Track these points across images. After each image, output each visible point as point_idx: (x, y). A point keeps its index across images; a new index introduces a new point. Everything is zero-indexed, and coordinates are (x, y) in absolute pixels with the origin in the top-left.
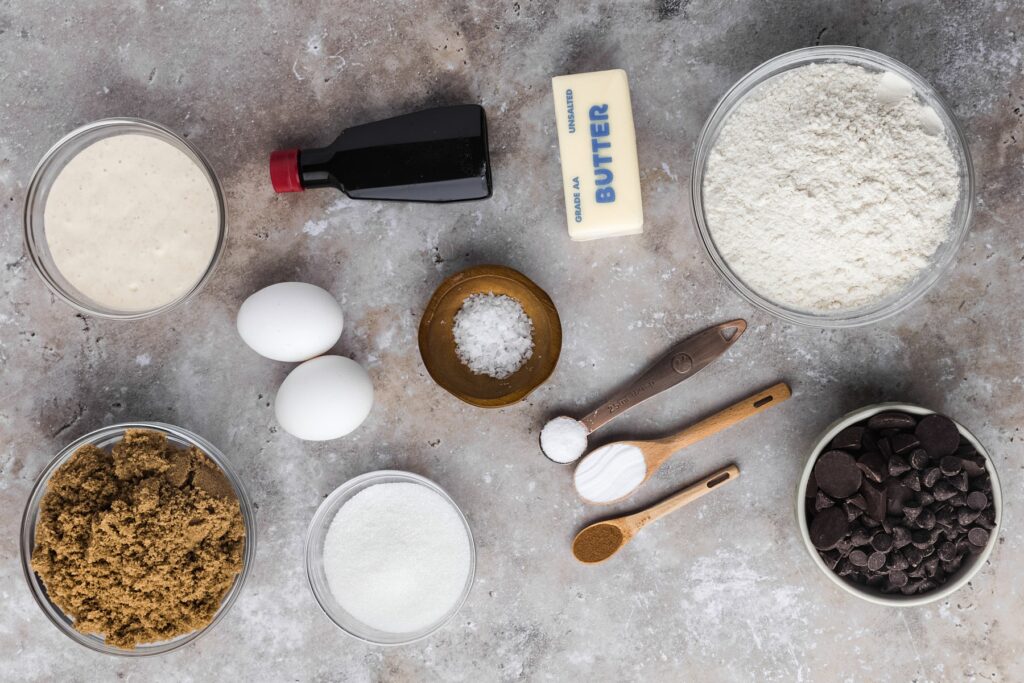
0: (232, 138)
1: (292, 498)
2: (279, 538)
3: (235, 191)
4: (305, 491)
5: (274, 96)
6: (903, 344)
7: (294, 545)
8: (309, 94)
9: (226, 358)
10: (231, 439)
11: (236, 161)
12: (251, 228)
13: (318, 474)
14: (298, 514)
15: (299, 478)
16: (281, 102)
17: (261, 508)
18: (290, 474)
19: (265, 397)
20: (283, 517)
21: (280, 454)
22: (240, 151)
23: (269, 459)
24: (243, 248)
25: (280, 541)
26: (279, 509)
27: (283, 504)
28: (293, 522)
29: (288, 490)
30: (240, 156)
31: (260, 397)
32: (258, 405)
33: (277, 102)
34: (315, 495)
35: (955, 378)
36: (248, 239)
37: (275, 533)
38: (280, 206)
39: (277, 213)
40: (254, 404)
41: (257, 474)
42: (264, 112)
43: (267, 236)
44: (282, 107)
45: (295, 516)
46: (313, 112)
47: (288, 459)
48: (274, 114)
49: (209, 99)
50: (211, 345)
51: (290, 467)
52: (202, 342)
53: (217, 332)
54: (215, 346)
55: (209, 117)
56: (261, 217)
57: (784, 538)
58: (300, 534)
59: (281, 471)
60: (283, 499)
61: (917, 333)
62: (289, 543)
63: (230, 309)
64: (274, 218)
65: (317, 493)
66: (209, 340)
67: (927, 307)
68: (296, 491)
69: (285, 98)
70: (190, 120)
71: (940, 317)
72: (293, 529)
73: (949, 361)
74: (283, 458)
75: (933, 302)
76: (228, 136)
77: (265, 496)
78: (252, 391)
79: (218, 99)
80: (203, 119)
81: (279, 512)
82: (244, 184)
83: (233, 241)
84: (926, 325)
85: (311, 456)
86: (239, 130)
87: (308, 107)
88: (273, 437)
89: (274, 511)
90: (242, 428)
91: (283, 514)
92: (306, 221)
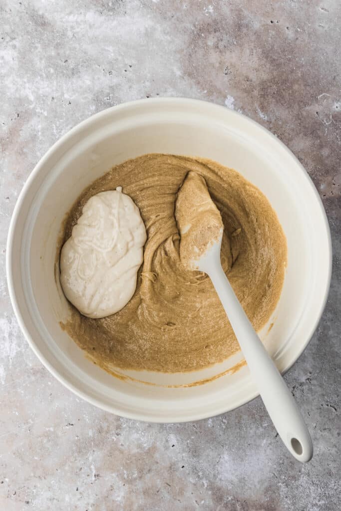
0: (285, 56)
1: (70, 83)
2: (46, 74)
3: (254, 56)
4: (73, 91)
5: (309, 81)
6: (147, 449)
7: (42, 83)
8: (310, 103)
9: (155, 47)
10: (107, 48)
11: (271, 57)
12: (231, 65)
13: (83, 99)
14: (60, 86)
15: (81, 87)
16: (305, 85)
17: (64, 64)
18: (84, 82)
19: (130, 69)
20: (59, 77)
21: (96, 77)
22: (277, 60)
23: (93, 70)
24: (219, 59)
25: (44, 75)
26: (63, 75)
27: (66, 77)
28: (55, 82)
29: (74, 81)
30: (274, 60)
31: (130, 66)
32: (126, 65)
33: (305, 83)
34: (71, 97)
35: (125, 479)
36: (224, 63)
37: (49, 72)
38: (243, 82)
39: (239, 80)
40: (126, 63)
41: (85, 63)
42: (300, 75)
43: (226, 74)
44: (302, 86)
45: (59, 84)
46: (299, 104)
47: (93, 82)
48: (298, 81)
49: (309, 43)
50: (163, 39)
51: (88, 82)
52: (165, 33)
53: (170, 42)
54: (162, 40)
55: (298, 42)
56: (237, 71)
57: (34, 374)
58: (48, 86)
59: (86, 77)
60: (69, 78)
61: (153, 457)
62: (43, 80)
63: (183, 50)
64: (236, 78)
65: (72, 98)
66: (166, 37)
67: (168, 464)
68: (74, 85)
69: (308, 88)
70: (297, 31)
71: (162, 471)
72: (51, 83)
73: (135, 476)
74: (94, 78)
75: (170, 467)
76: (286, 53)
77: (71, 67)
78: (134, 62)
79: (309, 48)
80: (297, 39)
81: (61, 75)
82: (257, 62)
83: (224, 54)
84: (157, 463)
85: (94, 95)
86: (290, 60)
87: (301, 102)
88: (106, 73)
89: (62, 72)
90: (112, 55)
91: (60, 77)
92: (234, 98)
